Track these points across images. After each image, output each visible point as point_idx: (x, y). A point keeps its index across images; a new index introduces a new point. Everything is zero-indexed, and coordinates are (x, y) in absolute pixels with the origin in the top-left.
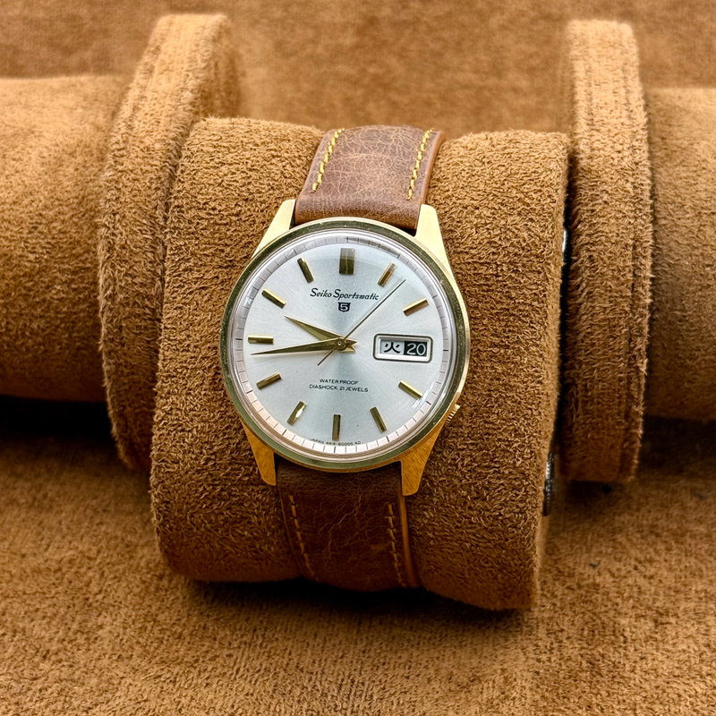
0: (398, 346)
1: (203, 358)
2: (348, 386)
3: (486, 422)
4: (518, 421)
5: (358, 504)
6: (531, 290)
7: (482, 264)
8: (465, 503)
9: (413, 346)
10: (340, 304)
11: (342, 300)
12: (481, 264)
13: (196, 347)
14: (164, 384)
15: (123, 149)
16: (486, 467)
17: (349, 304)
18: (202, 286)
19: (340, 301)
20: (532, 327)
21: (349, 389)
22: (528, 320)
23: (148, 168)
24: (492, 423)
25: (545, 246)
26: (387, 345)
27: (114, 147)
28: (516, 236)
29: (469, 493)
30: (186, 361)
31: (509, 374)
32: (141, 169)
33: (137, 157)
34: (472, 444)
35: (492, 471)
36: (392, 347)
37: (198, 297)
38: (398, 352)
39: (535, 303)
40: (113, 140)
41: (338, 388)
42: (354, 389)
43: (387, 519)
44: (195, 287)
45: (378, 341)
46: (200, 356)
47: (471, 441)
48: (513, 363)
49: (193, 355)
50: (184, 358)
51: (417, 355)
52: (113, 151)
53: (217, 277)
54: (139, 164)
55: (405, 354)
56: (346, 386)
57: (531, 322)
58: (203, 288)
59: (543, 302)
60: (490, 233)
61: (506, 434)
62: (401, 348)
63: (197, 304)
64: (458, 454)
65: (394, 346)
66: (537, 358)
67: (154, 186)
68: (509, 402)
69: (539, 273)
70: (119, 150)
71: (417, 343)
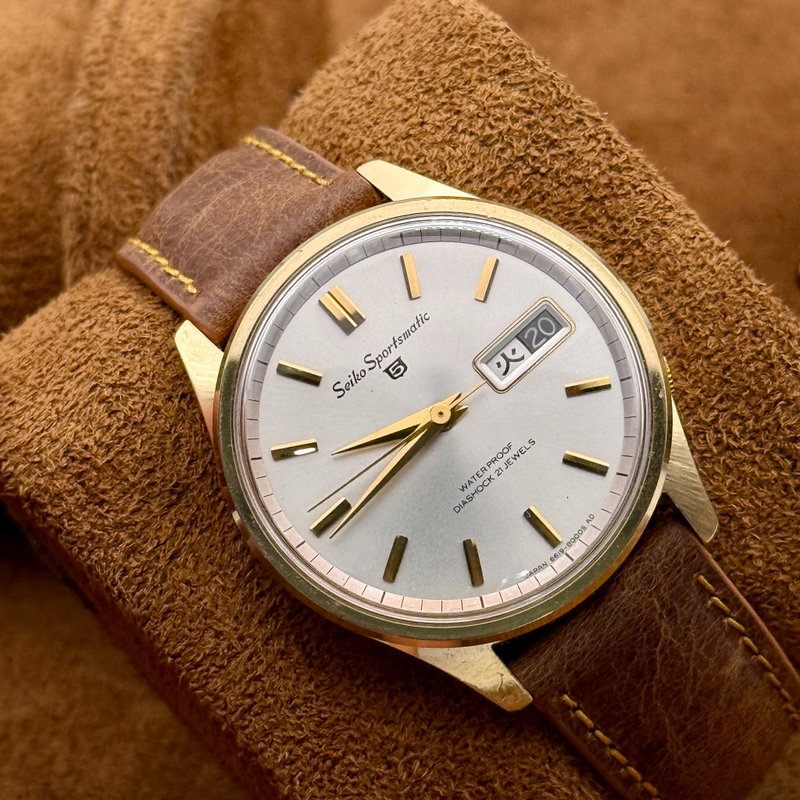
0: (514, 351)
1: (266, 643)
2: (504, 459)
3: (708, 357)
4: (746, 318)
5: (661, 615)
6: (593, 149)
7: (502, 175)
8: (786, 487)
9: (532, 333)
10: (387, 371)
11: (386, 363)
12: (499, 177)
13: (241, 638)
14: (247, 731)
15: (104, 62)
16: (767, 412)
17: (399, 360)
18: (169, 554)
19: (383, 368)
20: (642, 192)
21: (508, 463)
22: (628, 187)
23: (143, 93)
24: (718, 351)
25: (554, 85)
26: (499, 365)
27: (91, 58)
28: (508, 106)
29: (779, 468)
30: (247, 671)
31: (675, 273)
32: (133, 96)
33: (126, 75)
34: (721, 400)
35: (778, 409)
36: (508, 361)
37: (180, 574)
38: (523, 358)
39: (615, 161)
40: (89, 47)
41: (494, 476)
42: (516, 457)
43: (714, 605)
44: (161, 564)
45: (484, 368)
46: (259, 644)
47: (715, 399)
48: (663, 256)
49: (247, 653)
50: (241, 669)
51: (548, 338)
52: (88, 66)
53: (180, 524)
54: (130, 88)
55: (532, 351)
56: (500, 463)
57: (635, 187)
58: (173, 557)
59: (621, 152)
60: (472, 134)
61: (749, 348)
62: (521, 350)
63: (188, 583)
64: (717, 431)
65: (510, 356)
66: (686, 223)
67: (153, 123)
68: (710, 306)
69: (580, 121)
70: (98, 64)
71: (533, 323)
